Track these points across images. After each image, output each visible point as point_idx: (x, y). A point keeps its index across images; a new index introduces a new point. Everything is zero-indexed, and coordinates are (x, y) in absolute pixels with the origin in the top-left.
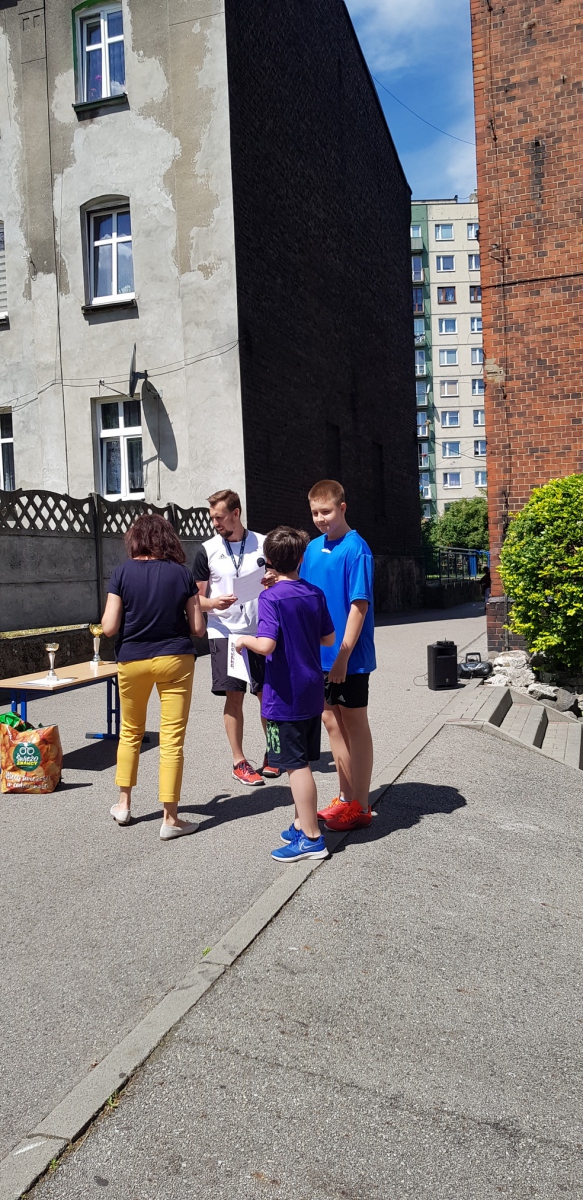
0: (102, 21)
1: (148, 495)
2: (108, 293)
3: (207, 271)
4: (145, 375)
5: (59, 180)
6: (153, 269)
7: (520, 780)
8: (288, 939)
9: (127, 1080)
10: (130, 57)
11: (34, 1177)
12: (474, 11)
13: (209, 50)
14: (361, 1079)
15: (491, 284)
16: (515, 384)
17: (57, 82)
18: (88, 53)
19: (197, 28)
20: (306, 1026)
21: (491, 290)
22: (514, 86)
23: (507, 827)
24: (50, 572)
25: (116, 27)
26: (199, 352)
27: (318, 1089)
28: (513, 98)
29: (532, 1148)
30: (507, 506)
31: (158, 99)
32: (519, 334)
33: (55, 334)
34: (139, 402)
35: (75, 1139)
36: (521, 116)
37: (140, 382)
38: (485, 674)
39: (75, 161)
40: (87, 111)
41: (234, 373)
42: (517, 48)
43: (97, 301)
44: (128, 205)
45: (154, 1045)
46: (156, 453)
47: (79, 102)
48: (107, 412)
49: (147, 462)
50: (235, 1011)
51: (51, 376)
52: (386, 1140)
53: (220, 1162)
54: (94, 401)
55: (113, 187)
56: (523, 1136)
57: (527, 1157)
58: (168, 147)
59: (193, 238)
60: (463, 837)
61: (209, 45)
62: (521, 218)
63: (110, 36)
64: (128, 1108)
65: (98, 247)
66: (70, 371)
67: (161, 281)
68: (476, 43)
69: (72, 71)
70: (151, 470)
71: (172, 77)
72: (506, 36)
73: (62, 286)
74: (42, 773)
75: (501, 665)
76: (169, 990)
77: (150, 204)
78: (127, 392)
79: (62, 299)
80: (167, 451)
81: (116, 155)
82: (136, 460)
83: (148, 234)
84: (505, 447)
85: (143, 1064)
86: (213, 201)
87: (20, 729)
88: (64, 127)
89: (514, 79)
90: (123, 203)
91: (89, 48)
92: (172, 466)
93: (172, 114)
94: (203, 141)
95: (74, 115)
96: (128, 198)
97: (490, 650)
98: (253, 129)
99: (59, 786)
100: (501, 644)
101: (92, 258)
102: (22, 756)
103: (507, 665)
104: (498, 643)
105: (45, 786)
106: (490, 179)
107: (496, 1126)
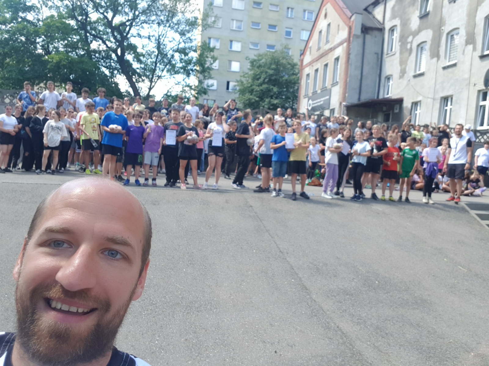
33: (470, 67)
43: (486, 53)
51: (466, 83)
54: (479, 91)
66: (472, 80)
73: (474, 49)
79: (474, 53)
101: (488, 36)
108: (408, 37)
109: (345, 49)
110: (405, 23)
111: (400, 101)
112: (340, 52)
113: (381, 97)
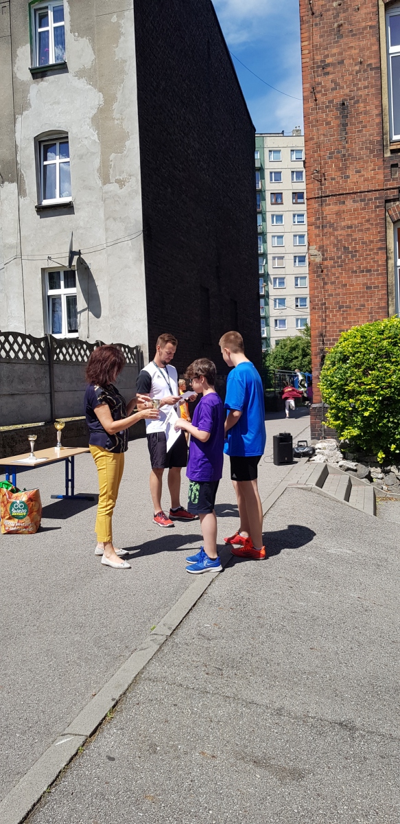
0: (49, 12)
1: (81, 335)
2: (53, 197)
3: (121, 183)
4: (79, 253)
5: (19, 119)
6: (84, 181)
7: (338, 522)
8: (204, 619)
9: (117, 702)
10: (69, 37)
11: (70, 757)
12: (302, 15)
13: (122, 34)
14: (257, 699)
15: (313, 196)
16: (329, 263)
17: (18, 52)
18: (40, 33)
19: (114, 19)
20: (221, 670)
21: (313, 200)
22: (328, 65)
23: (332, 551)
24: (19, 387)
25: (59, 16)
26: (116, 238)
27: (232, 705)
28: (328, 74)
29: (363, 736)
30: (323, 344)
31: (88, 66)
32: (331, 230)
33: (17, 224)
34: (74, 271)
35: (91, 736)
36: (333, 85)
37: (76, 257)
38: (310, 454)
39: (30, 106)
40: (39, 73)
41: (140, 253)
42: (331, 40)
43: (46, 202)
44: (67, 137)
45: (130, 682)
46: (86, 306)
47: (33, 66)
48: (52, 278)
49: (80, 312)
50: (177, 662)
51: (14, 253)
52: (277, 733)
53: (179, 747)
54: (43, 270)
55: (57, 125)
56: (357, 729)
57: (360, 741)
58: (94, 99)
59: (111, 161)
60: (305, 557)
61: (123, 31)
62: (333, 153)
63: (54, 22)
64: (119, 718)
65: (46, 165)
66: (27, 250)
67: (90, 189)
68: (303, 36)
69: (29, 45)
70: (83, 318)
71: (97, 51)
72: (324, 32)
73: (21, 192)
74: (29, 520)
75: (320, 449)
76: (133, 651)
77: (83, 137)
78: (67, 264)
79: (22, 200)
80: (94, 306)
81: (59, 103)
82: (72, 310)
83: (81, 157)
84: (322, 305)
85: (125, 693)
86: (125, 137)
87: (13, 491)
88: (23, 83)
89: (328, 61)
90: (64, 136)
91: (40, 30)
92: (98, 315)
93: (98, 76)
94: (119, 95)
95: (30, 75)
96: (67, 133)
97: (312, 438)
98: (152, 88)
99: (40, 529)
100: (320, 435)
101: (43, 174)
102: (16, 510)
103: (325, 448)
104: (318, 434)
105: (30, 529)
106: (313, 126)
107: (341, 724)
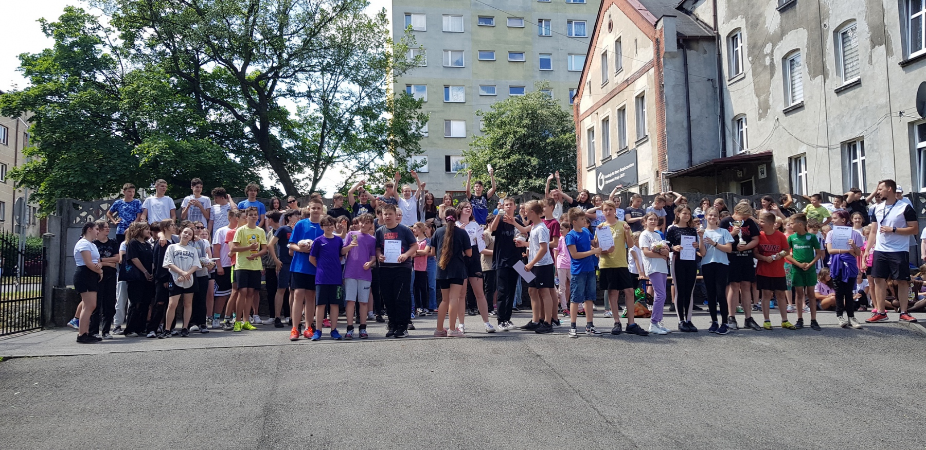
33: (886, 84)
51: (884, 112)
54: (911, 124)
73: (889, 52)
79: (889, 59)
101: (910, 27)
108: (764, 45)
109: (653, 78)
110: (754, 24)
111: (766, 158)
112: (644, 84)
113: (730, 154)
